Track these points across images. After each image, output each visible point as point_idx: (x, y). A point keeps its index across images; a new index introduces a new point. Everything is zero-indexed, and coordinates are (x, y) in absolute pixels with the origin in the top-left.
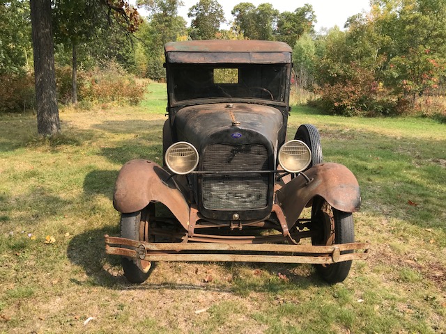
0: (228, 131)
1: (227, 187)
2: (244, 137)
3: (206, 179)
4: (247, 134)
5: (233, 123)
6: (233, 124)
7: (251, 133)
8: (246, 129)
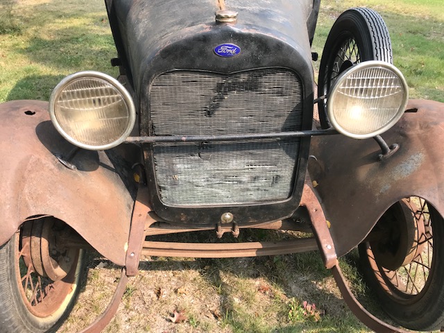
0: (204, 39)
1: (208, 165)
2: (247, 53)
3: (160, 150)
4: (253, 46)
5: (218, 17)
6: (219, 21)
7: (263, 44)
8: (253, 32)
